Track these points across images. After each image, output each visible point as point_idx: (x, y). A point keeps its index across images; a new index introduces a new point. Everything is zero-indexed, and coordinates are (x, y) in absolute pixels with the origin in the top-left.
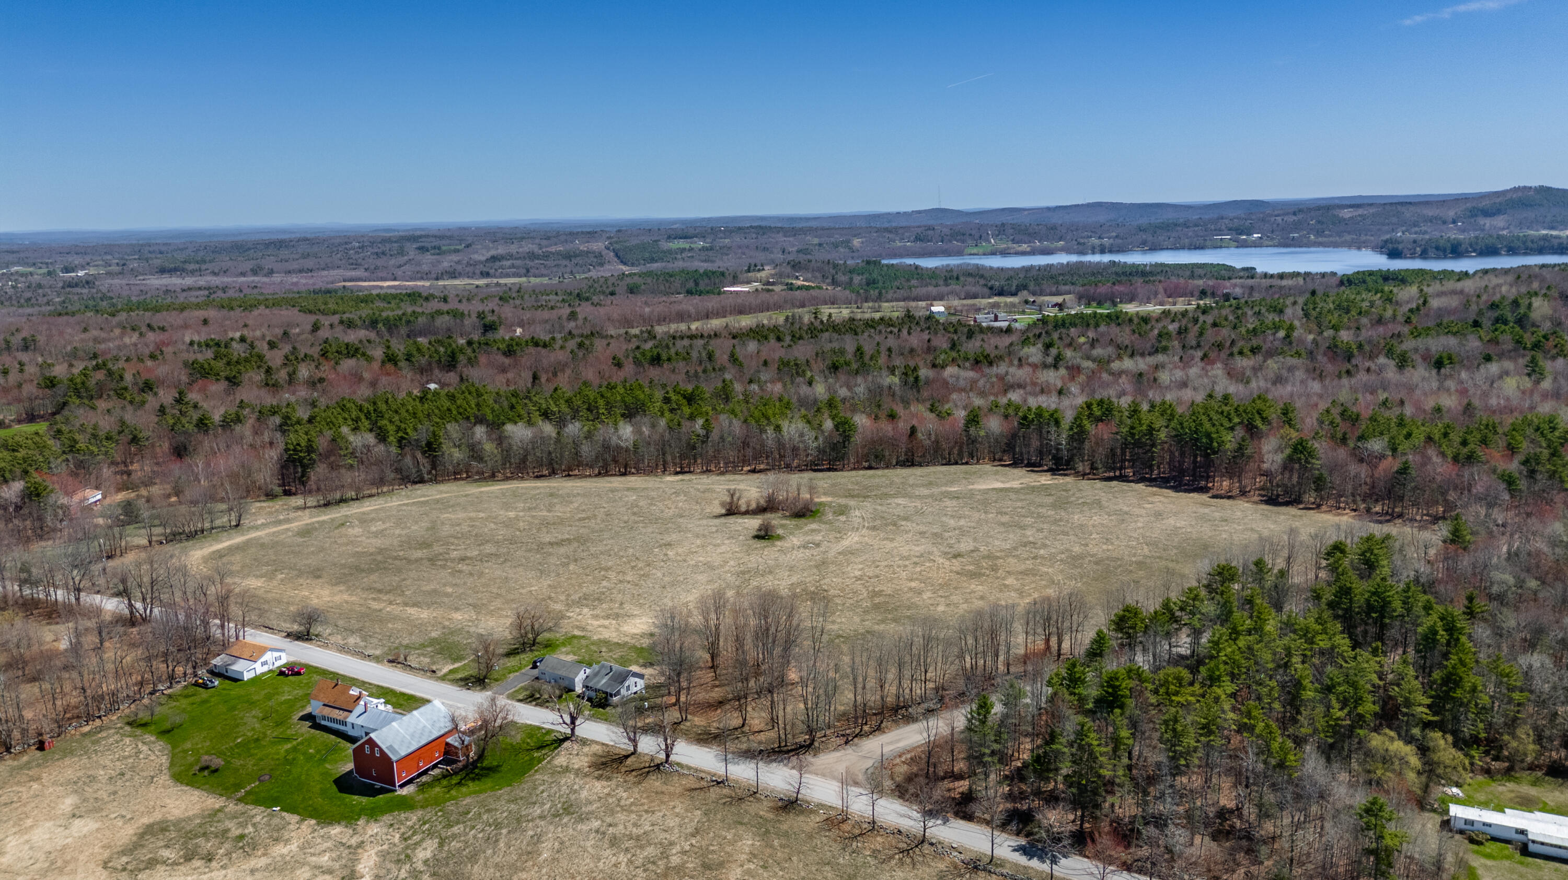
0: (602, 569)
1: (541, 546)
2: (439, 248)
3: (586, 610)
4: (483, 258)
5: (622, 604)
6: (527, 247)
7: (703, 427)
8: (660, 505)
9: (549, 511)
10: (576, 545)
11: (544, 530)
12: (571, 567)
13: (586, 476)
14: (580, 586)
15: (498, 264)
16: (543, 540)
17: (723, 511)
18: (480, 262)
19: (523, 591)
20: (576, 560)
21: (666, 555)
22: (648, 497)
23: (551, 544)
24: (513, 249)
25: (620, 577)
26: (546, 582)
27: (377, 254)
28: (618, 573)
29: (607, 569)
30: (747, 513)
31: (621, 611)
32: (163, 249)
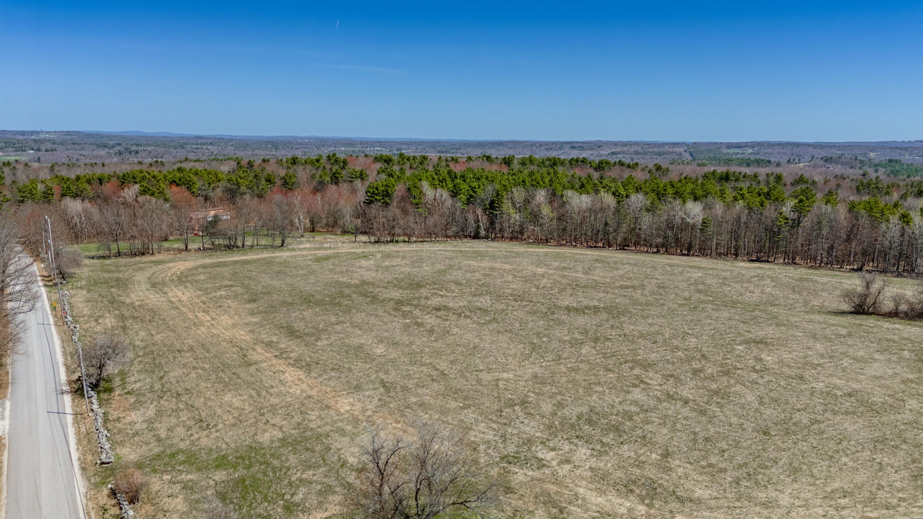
0: (637, 363)
1: (553, 309)
2: (582, 147)
3: (583, 452)
4: (606, 153)
5: (666, 455)
6: (634, 148)
7: (795, 209)
8: (738, 286)
9: (586, 273)
10: (604, 316)
11: (569, 291)
12: (585, 350)
13: (643, 252)
14: (588, 390)
15: (615, 156)
16: (560, 303)
17: (845, 307)
18: (605, 155)
19: (485, 377)
20: (596, 340)
21: (759, 359)
22: (718, 276)
23: (568, 309)
24: (626, 149)
25: (669, 387)
26: (531, 369)
27: (547, 149)
28: (667, 377)
29: (646, 366)
30: (894, 314)
31: (664, 480)
32: (445, 144)
